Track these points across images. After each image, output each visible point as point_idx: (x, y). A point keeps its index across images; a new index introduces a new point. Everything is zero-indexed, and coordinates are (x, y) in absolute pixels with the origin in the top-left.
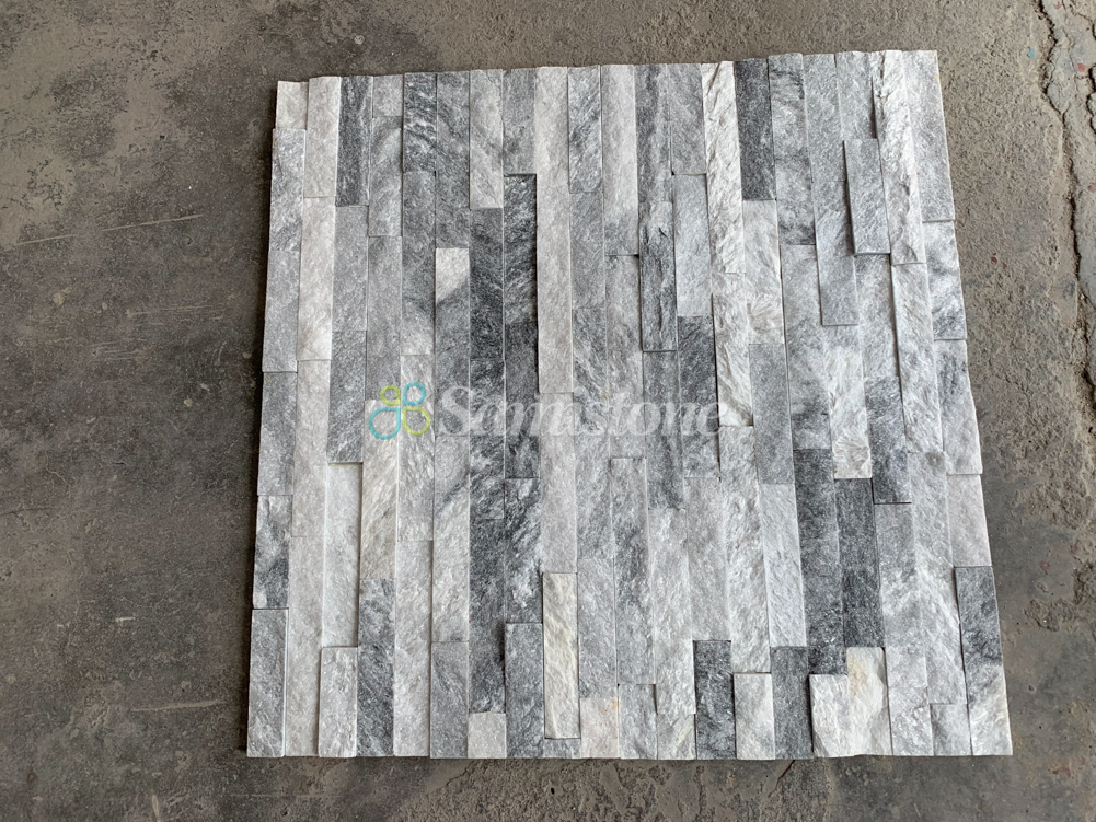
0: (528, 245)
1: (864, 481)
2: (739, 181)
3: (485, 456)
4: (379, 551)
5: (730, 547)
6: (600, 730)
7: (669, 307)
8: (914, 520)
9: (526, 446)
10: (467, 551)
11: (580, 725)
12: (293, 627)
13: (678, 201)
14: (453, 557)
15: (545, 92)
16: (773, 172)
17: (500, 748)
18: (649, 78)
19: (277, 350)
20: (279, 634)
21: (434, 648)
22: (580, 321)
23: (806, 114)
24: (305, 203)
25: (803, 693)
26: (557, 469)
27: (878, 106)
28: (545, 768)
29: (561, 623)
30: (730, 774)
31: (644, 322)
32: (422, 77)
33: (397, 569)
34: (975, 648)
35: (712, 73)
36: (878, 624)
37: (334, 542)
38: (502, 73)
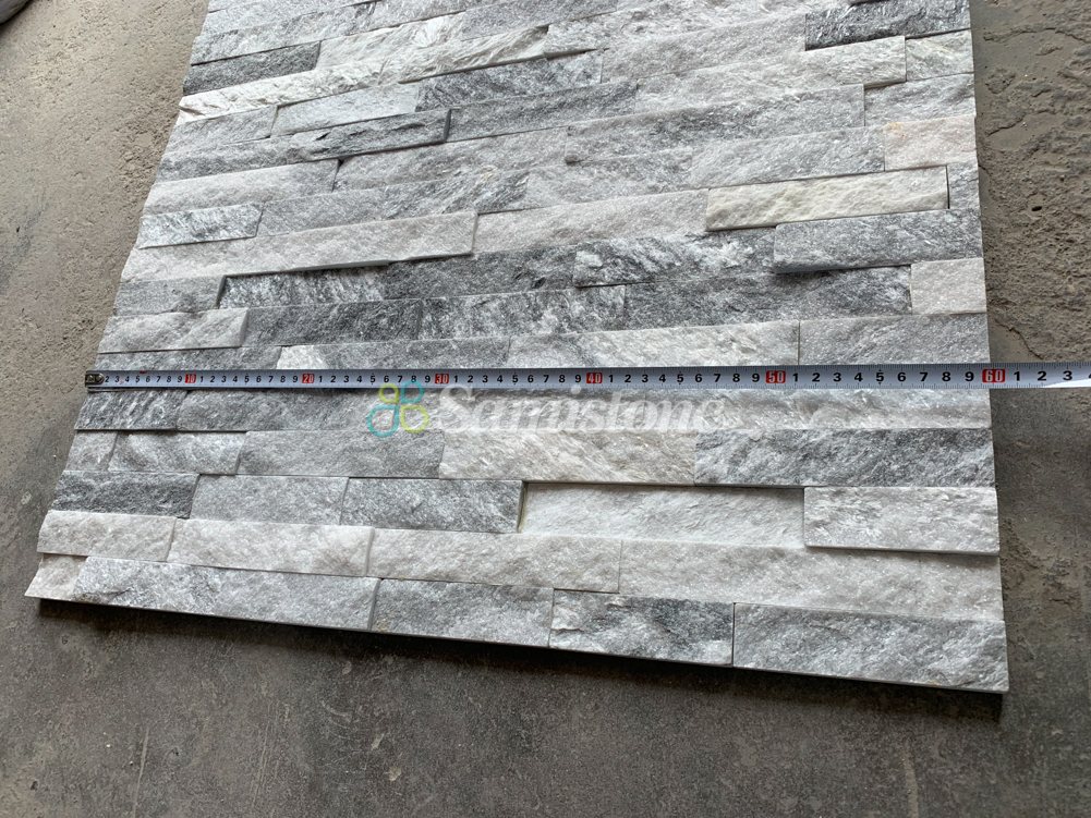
0: (298, 279)
2: (294, 75)
4: (654, 454)
6: (934, 141)
7: (402, 120)
9: (536, 266)
10: (666, 331)
11: (928, 167)
12: (766, 596)
16: (295, 47)
17: (968, 267)
19: (342, 605)
20: (778, 619)
23: (253, 27)
24: (172, 561)
26: (568, 223)
28: (1001, 221)
29: (774, 202)
31: (412, 142)
32: (85, 410)
35: (186, 114)
37: (634, 527)
38: (113, 318)
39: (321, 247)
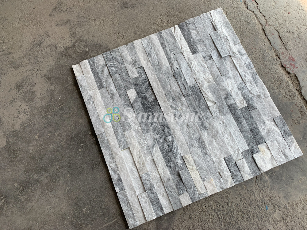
0: (147, 82)
1: (245, 107)
2: (190, 51)
3: (158, 134)
4: (142, 166)
5: (223, 133)
6: (211, 187)
7: (186, 84)
8: (260, 111)
9: (166, 128)
10: (163, 158)
11: (206, 188)
12: (128, 193)
13: (178, 60)
14: (160, 161)
15: (137, 46)
16: (196, 46)
17: (190, 201)
18: (160, 35)
19: (98, 129)
20: (126, 196)
21: (164, 184)
22: (167, 95)
23: (199, 31)
24: (91, 92)
25: (253, 160)
26: (176, 131)
27: (214, 23)
28: (201, 202)
29: (191, 166)
30: (244, 185)
31: (182, 90)
32: (107, 53)
33: (148, 169)
34: (285, 134)
35: (174, 29)
36: (262, 137)
37: (130, 169)
38: (125, 45)
39: (155, 84)
